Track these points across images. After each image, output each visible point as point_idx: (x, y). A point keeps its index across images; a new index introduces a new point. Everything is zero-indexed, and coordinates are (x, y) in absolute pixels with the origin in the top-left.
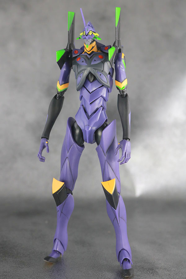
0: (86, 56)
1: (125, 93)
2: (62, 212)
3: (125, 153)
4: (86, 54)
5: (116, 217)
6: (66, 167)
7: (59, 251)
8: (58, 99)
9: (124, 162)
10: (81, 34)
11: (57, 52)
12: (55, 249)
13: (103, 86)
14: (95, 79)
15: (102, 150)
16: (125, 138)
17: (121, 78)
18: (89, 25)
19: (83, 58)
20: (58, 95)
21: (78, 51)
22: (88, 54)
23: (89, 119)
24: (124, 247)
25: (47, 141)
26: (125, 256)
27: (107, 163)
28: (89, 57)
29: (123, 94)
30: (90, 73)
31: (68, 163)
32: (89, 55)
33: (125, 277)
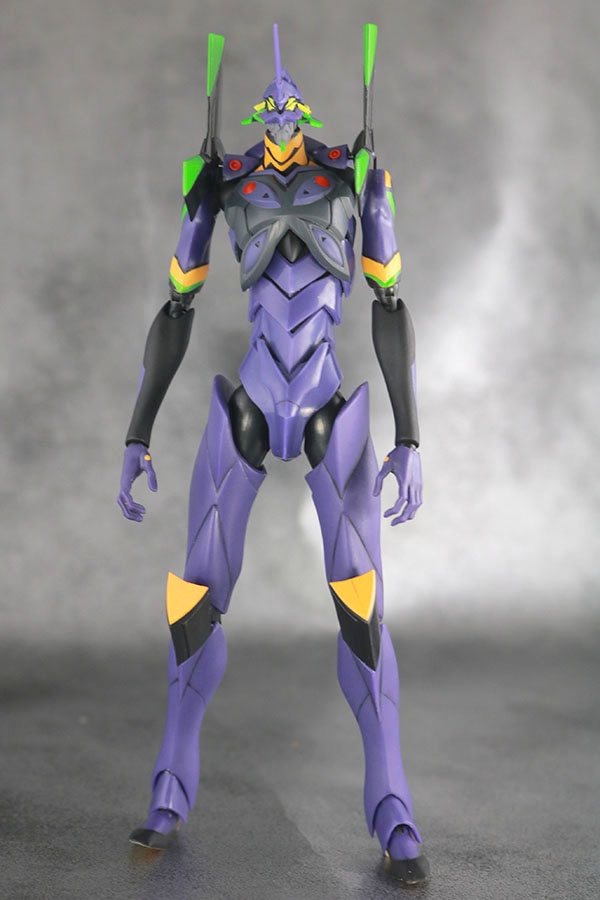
0: (274, 177)
1: (395, 299)
2: (189, 684)
3: (409, 488)
4: (271, 172)
5: (370, 694)
6: (210, 537)
7: (176, 810)
8: (174, 316)
9: (404, 518)
10: (259, 107)
11: (185, 164)
12: (162, 804)
13: (327, 274)
14: (305, 251)
15: (331, 481)
16: (403, 442)
17: (383, 251)
18: (285, 79)
19: (263, 182)
20: (174, 303)
21: (241, 163)
22: (277, 170)
23: (288, 381)
24: (394, 790)
25: (148, 454)
26: (399, 817)
27: (348, 522)
28: (283, 180)
29: (390, 301)
30: (289, 232)
31: (216, 525)
32: (284, 174)
33: (409, 882)
